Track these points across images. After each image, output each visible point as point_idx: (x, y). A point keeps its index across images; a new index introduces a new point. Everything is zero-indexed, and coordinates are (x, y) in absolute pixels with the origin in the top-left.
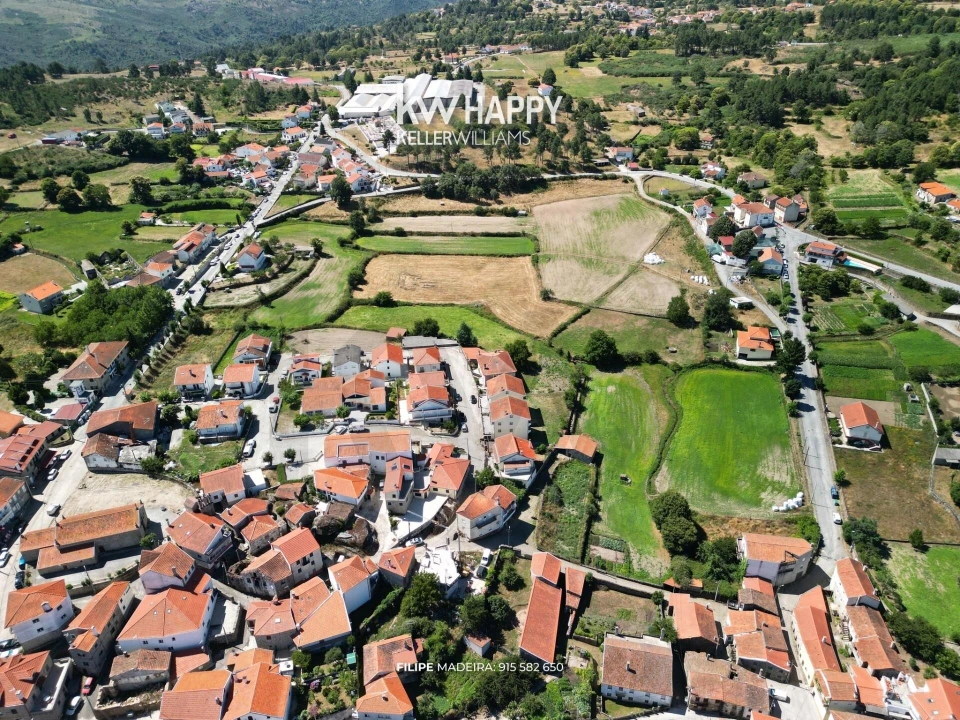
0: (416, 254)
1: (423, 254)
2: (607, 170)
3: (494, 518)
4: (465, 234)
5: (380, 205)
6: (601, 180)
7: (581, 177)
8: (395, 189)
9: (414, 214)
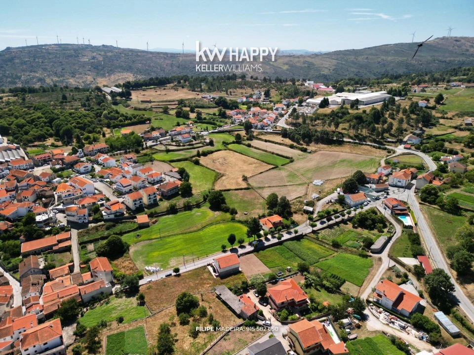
0: (239, 153)
1: (241, 154)
2: (388, 145)
3: (74, 216)
4: (270, 152)
5: (259, 135)
6: (376, 148)
7: (369, 145)
8: (273, 130)
9: (266, 141)
